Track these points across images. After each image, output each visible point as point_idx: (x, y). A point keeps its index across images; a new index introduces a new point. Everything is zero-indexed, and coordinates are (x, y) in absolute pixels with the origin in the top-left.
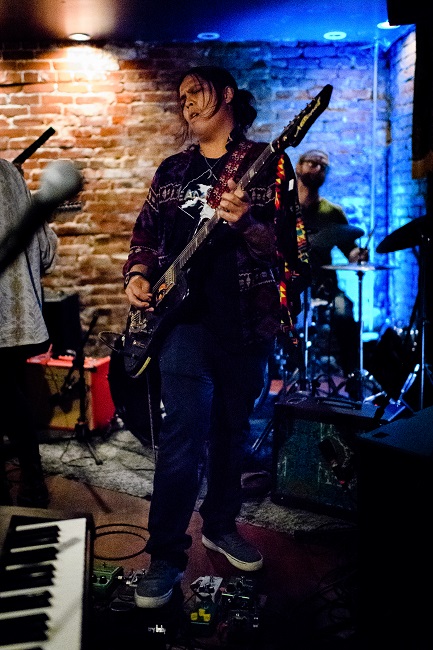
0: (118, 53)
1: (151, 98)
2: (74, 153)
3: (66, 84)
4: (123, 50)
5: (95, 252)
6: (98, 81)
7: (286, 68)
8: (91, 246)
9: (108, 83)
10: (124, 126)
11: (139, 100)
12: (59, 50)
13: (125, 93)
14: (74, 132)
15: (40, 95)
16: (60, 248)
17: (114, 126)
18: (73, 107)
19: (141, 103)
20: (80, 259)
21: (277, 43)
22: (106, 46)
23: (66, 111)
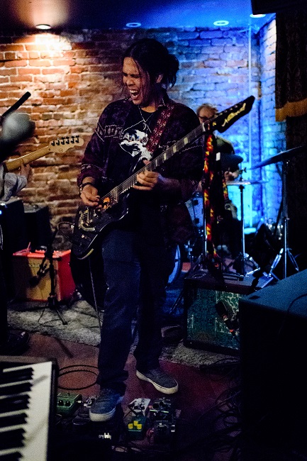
0: (70, 38)
1: (95, 69)
2: (42, 108)
3: (35, 60)
4: (74, 36)
5: (59, 178)
6: (57, 58)
7: (188, 47)
8: (56, 173)
9: (64, 59)
10: (77, 89)
11: (87, 71)
12: (27, 36)
13: (77, 65)
14: (41, 93)
15: (17, 68)
16: (35, 175)
17: (70, 89)
18: (41, 76)
19: (88, 73)
20: (49, 182)
21: (181, 29)
22: (62, 33)
23: (36, 79)
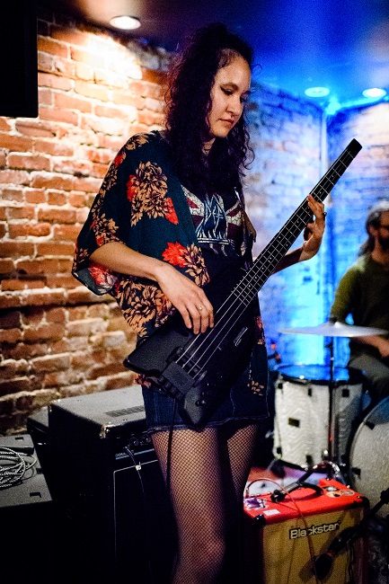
0: (142, 57)
2: (88, 184)
3: (85, 84)
4: (148, 55)
5: (109, 329)
6: (119, 88)
7: (271, 115)
8: (105, 319)
9: (129, 93)
12: (78, 32)
13: (146, 111)
14: (90, 153)
15: (53, 90)
16: (69, 324)
18: (91, 118)
20: (93, 339)
21: (265, 87)
22: (131, 44)
23: (84, 122)
